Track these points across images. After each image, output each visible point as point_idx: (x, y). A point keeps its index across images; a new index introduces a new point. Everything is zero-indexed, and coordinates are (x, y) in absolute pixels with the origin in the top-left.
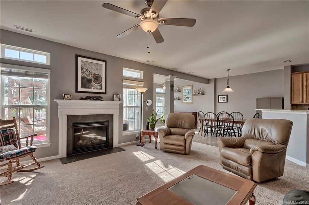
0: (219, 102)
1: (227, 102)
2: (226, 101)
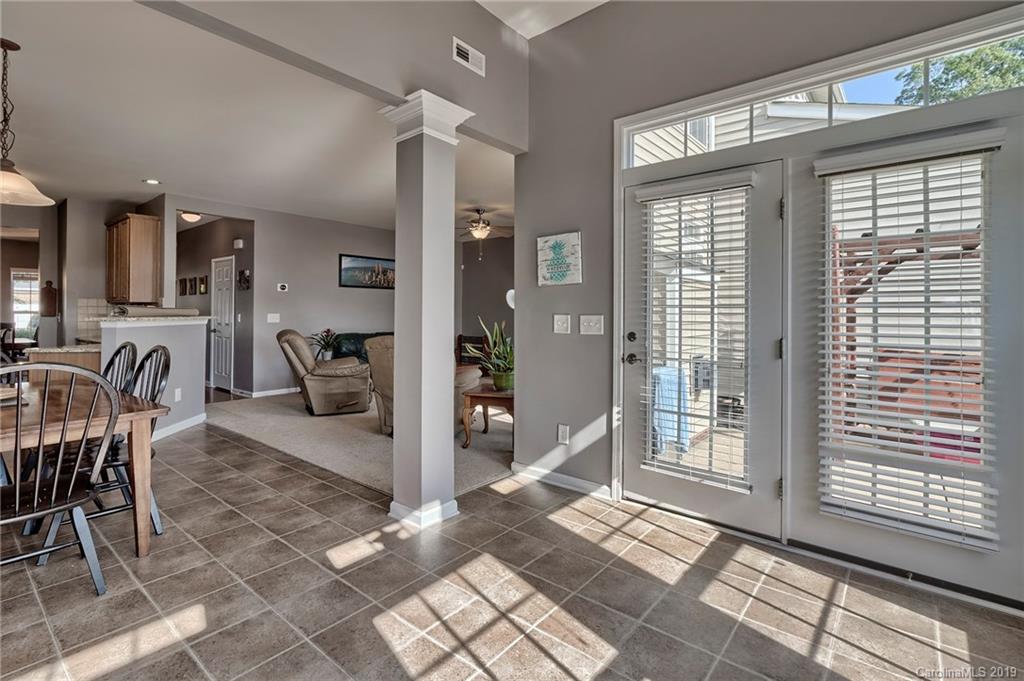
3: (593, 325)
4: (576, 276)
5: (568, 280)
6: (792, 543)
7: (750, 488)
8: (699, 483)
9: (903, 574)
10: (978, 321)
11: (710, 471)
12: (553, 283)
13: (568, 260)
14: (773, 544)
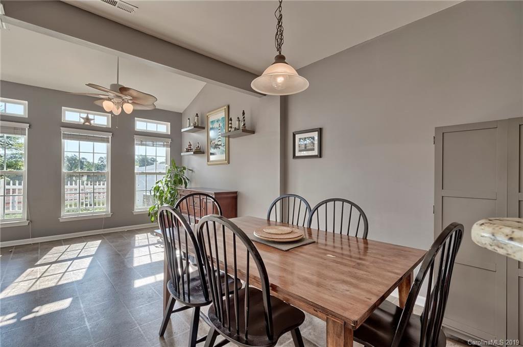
0: (294, 156)
1: (320, 155)
2: (316, 153)
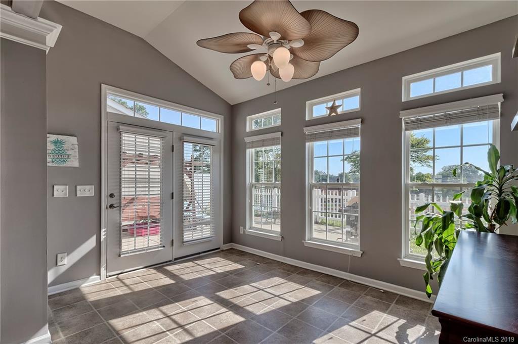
3: (86, 191)
4: (74, 162)
5: (68, 164)
6: (175, 259)
7: (164, 247)
8: (146, 253)
9: (199, 253)
10: (209, 186)
11: (148, 247)
12: (54, 165)
13: (68, 153)
14: (170, 263)
